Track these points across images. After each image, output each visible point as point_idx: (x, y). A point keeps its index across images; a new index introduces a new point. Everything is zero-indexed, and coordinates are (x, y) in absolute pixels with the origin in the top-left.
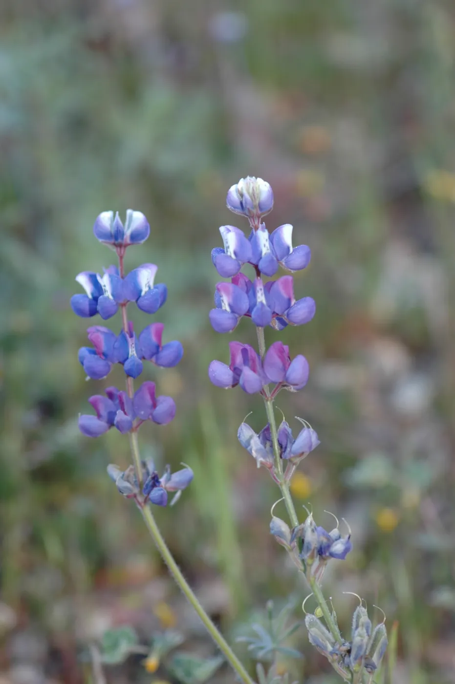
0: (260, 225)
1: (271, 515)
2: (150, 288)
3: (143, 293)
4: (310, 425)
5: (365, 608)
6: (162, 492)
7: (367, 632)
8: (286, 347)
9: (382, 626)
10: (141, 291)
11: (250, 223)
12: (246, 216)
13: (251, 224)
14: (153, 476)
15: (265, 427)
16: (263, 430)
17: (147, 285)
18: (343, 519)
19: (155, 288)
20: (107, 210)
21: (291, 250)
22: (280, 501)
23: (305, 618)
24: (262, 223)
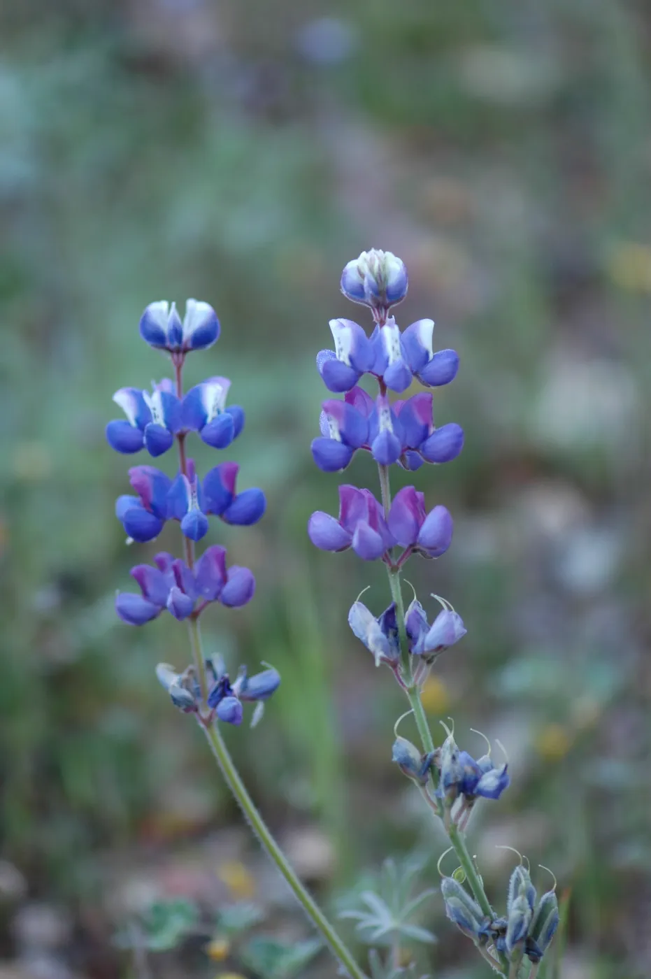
0: (388, 319)
1: (394, 735)
2: (219, 412)
3: (209, 420)
4: (452, 607)
5: (527, 869)
6: (235, 704)
7: (530, 903)
8: (419, 494)
9: (551, 895)
10: (205, 417)
11: (374, 315)
12: (368, 306)
13: (375, 318)
14: (222, 681)
15: (388, 609)
16: (385, 612)
17: (216, 408)
18: (497, 741)
19: (227, 411)
20: (158, 299)
21: (431, 355)
22: (408, 715)
23: (440, 882)
24: (390, 317)
